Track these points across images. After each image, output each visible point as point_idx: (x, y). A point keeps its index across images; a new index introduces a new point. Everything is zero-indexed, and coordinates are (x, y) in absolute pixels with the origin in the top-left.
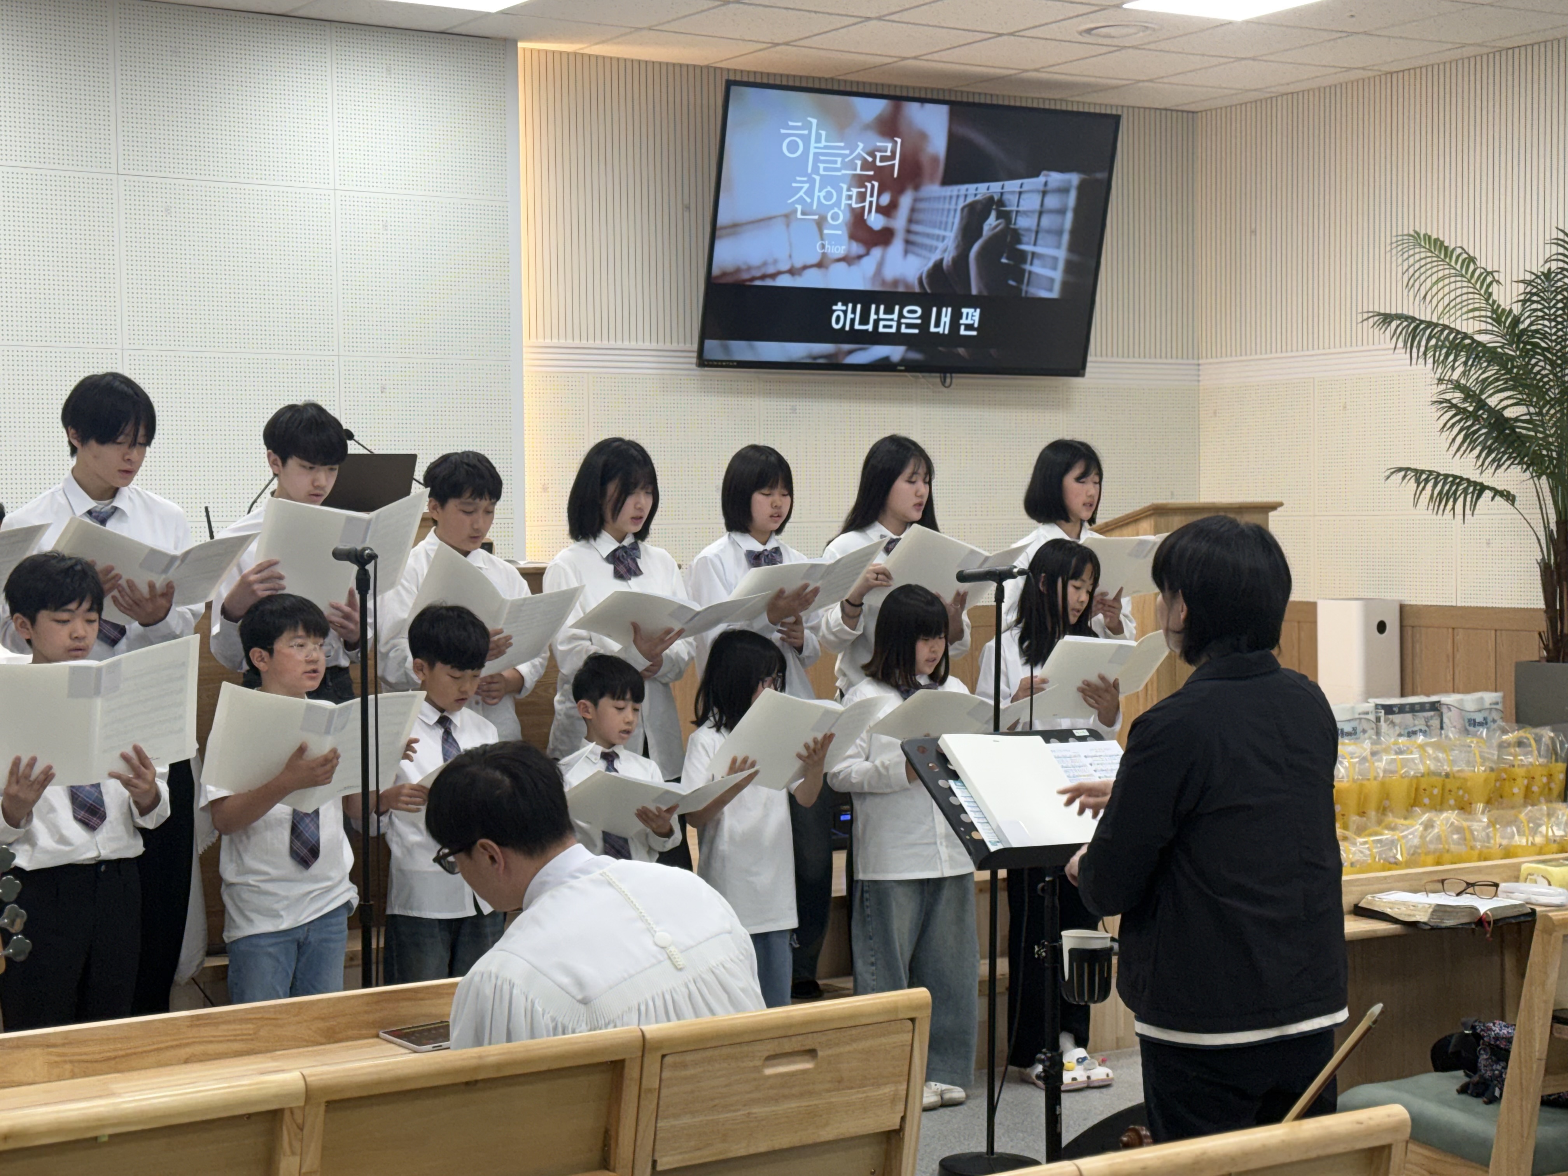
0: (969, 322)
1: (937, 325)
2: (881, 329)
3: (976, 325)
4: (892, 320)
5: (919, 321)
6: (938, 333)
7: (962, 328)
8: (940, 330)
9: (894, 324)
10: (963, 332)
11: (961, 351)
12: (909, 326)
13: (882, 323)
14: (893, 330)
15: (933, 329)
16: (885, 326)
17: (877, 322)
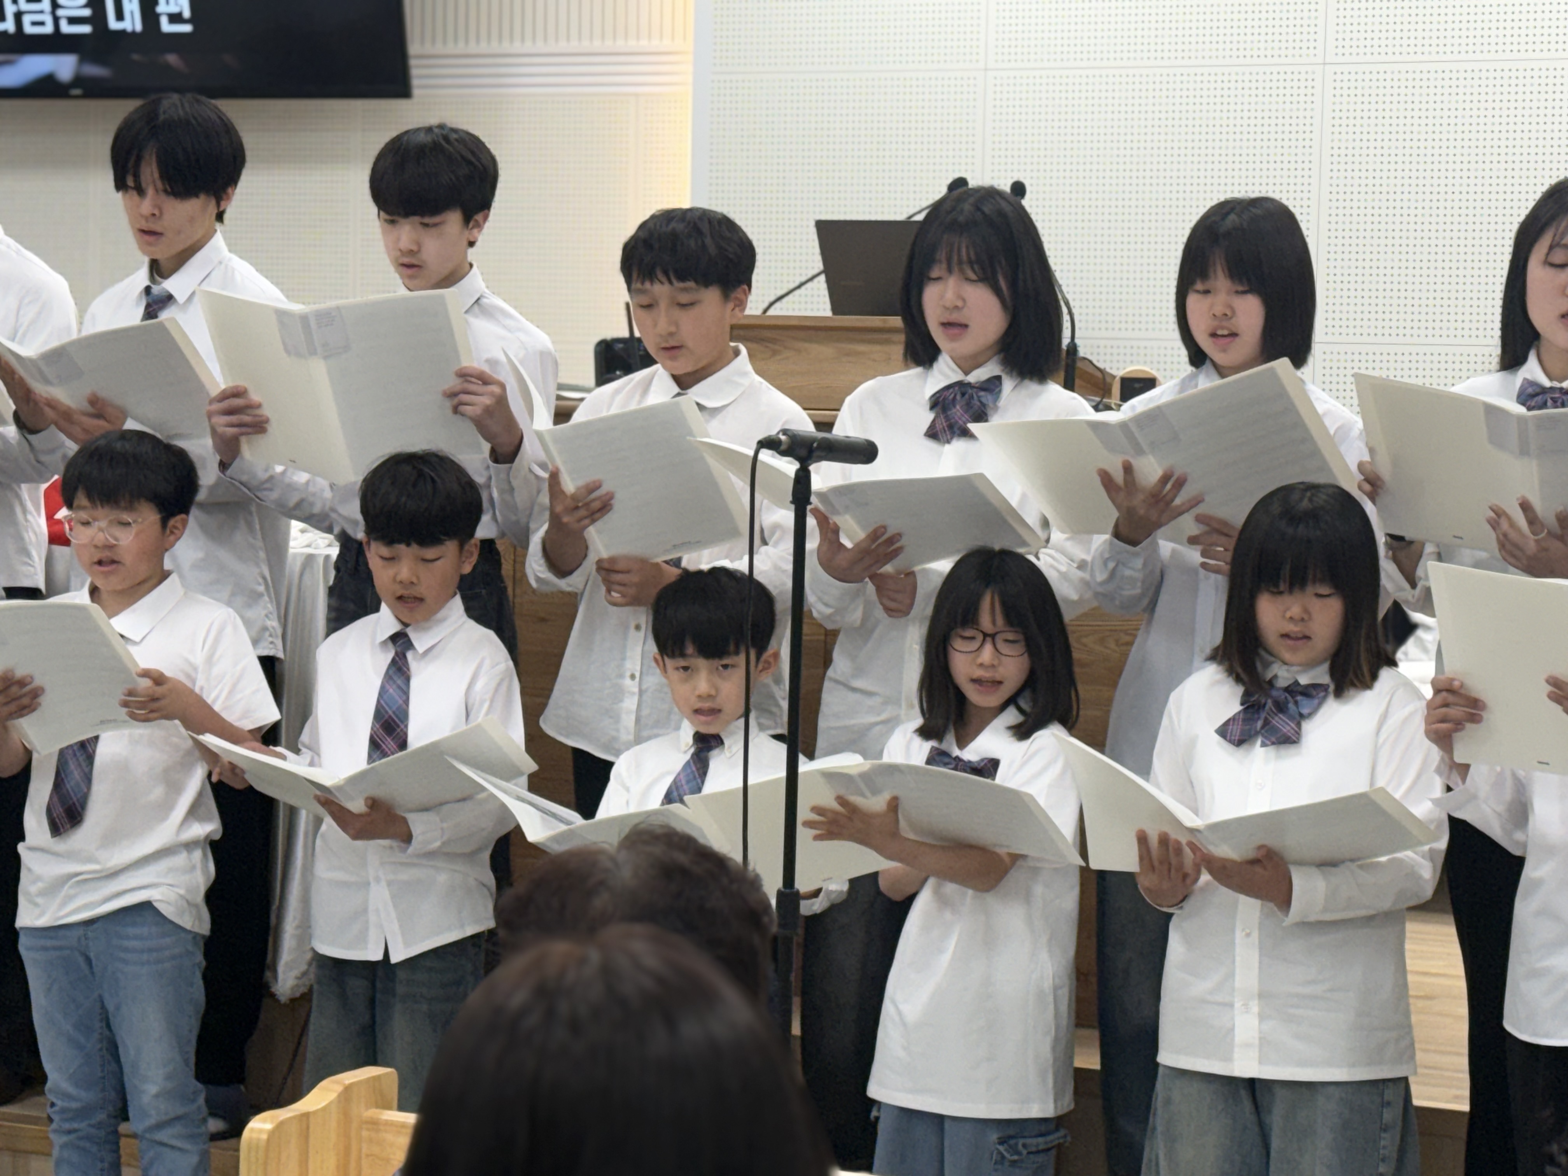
0: (173, 9)
1: (120, 16)
2: (29, 29)
3: (187, 14)
4: (41, 12)
5: (87, 12)
6: (123, 33)
7: (164, 21)
8: (126, 25)
9: (48, 19)
10: (166, 27)
11: (172, 59)
12: (72, 21)
13: (27, 20)
14: (48, 29)
15: (114, 24)
16: (34, 24)
17: (18, 16)
